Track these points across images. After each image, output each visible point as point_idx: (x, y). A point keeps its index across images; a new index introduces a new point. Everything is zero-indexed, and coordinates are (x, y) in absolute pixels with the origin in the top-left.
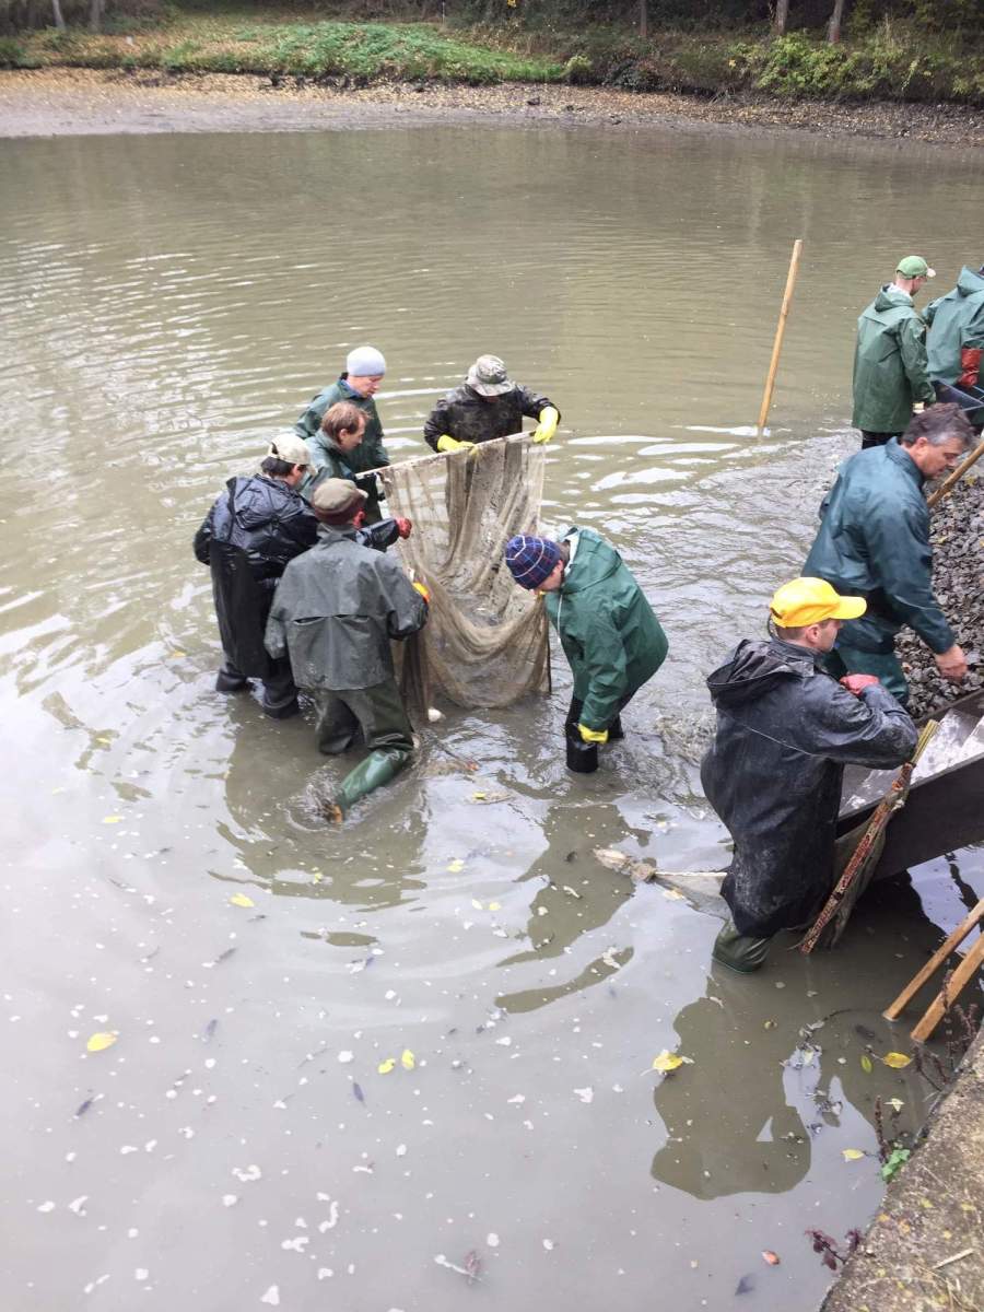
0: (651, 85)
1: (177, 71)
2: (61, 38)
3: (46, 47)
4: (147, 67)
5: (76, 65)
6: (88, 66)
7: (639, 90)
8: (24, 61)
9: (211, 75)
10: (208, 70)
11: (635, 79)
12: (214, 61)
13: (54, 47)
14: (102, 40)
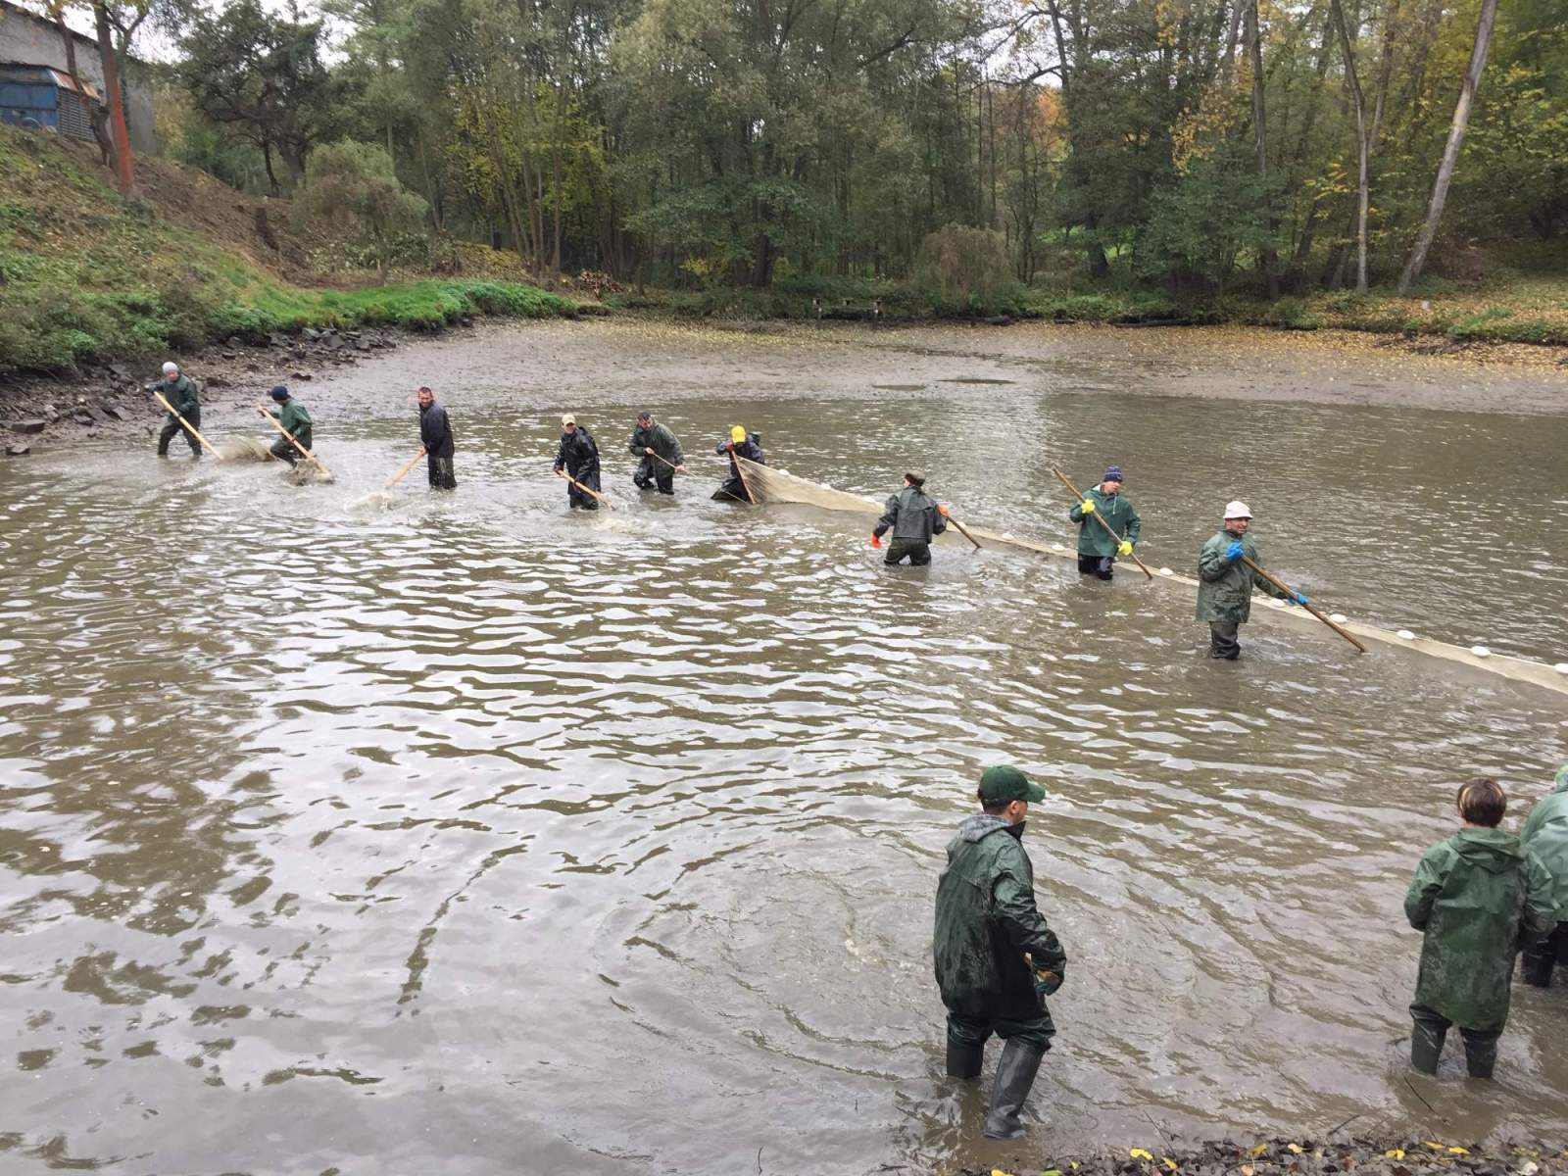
1: (1466, 338)
2: (1349, 301)
3: (1329, 309)
4: (1433, 333)
5: (1355, 328)
6: (1367, 330)
8: (1298, 322)
9: (1507, 346)
10: (1506, 339)
12: (1517, 330)
13: (1339, 310)
14: (1398, 304)
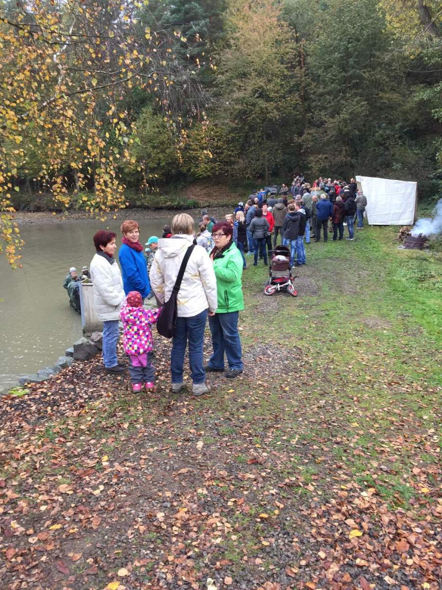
0: (38, 209)
7: (34, 212)
11: (32, 208)
